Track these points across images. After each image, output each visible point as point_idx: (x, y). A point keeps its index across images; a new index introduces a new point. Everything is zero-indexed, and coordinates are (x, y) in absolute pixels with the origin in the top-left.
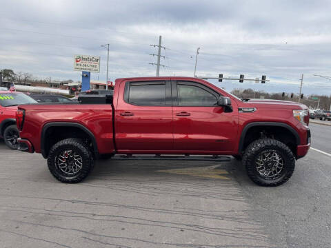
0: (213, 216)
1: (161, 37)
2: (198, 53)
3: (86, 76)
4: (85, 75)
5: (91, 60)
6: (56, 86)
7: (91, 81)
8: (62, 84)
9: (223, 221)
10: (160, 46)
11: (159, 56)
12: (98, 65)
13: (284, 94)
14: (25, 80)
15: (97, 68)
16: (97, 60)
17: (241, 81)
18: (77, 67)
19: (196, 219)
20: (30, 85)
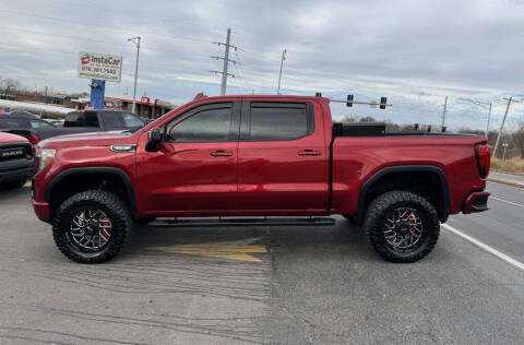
0: (198, 327)
1: (229, 31)
2: (284, 58)
3: (98, 88)
4: (96, 85)
5: (107, 61)
6: (57, 101)
7: (106, 95)
8: (68, 98)
9: (209, 337)
10: (228, 45)
11: (226, 59)
12: (118, 71)
13: (417, 126)
14: (7, 91)
15: (117, 75)
16: (116, 62)
17: (349, 105)
18: (85, 72)
19: (163, 333)
20: (13, 99)
